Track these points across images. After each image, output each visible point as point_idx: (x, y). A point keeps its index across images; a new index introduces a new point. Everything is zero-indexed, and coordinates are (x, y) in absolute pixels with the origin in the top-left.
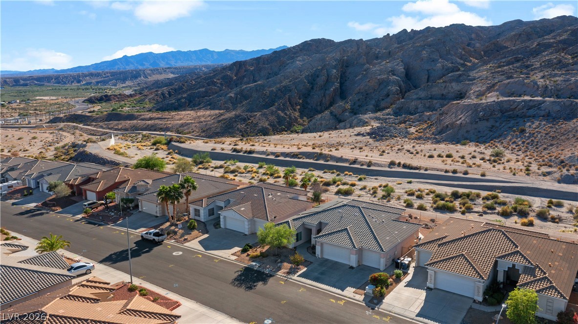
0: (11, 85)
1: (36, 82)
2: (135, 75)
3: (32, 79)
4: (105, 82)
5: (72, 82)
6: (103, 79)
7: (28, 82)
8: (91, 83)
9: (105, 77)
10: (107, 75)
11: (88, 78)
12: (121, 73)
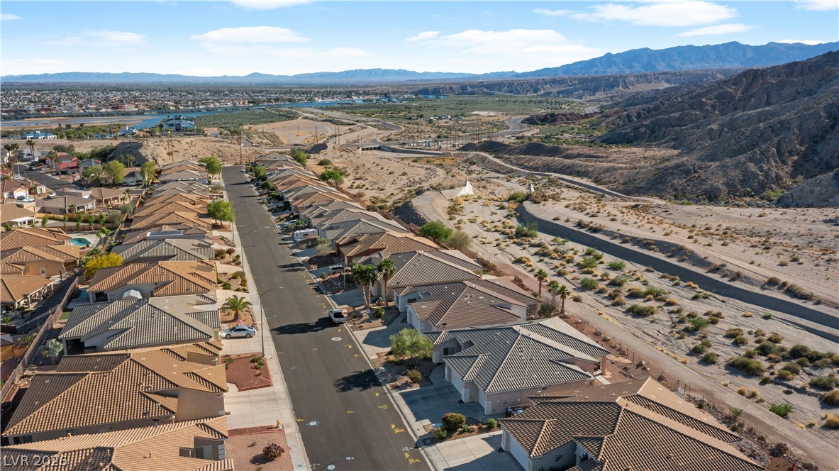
0: (457, 93)
1: (485, 90)
2: (611, 83)
3: (481, 86)
4: (567, 93)
5: (528, 91)
6: (567, 88)
7: (476, 90)
8: (551, 93)
9: (571, 86)
10: (574, 82)
11: (548, 86)
12: (593, 80)
